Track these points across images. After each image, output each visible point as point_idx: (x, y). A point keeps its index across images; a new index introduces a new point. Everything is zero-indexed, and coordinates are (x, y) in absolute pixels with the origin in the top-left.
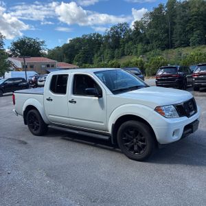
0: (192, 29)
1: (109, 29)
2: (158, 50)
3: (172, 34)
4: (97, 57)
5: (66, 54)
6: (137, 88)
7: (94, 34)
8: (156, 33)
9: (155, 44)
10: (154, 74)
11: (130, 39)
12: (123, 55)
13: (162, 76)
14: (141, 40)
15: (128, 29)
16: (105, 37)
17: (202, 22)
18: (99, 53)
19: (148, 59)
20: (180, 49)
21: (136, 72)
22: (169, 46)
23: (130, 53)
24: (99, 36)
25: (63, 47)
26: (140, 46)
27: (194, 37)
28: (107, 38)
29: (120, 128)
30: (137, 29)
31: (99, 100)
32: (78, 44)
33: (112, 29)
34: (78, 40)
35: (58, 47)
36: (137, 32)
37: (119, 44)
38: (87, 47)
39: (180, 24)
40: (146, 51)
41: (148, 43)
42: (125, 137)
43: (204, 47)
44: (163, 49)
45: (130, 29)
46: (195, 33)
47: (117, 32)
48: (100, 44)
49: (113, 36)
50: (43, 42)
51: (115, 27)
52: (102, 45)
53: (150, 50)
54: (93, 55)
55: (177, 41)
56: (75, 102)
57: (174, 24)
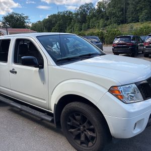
0: (141, 9)
1: (78, 8)
2: (115, 25)
3: (126, 12)
4: (69, 29)
5: (46, 27)
6: (90, 56)
7: (67, 12)
8: (114, 11)
9: (113, 20)
10: (111, 43)
11: (94, 15)
12: (89, 28)
13: (118, 44)
14: (102, 17)
15: (93, 8)
16: (75, 14)
17: (149, 3)
18: (70, 27)
19: (107, 31)
20: (132, 24)
21: (96, 41)
22: (124, 21)
23: (94, 27)
24: (70, 13)
25: (43, 21)
26: (101, 21)
27: (142, 15)
28: (77, 14)
29: (64, 110)
30: (99, 8)
31: (39, 72)
32: (54, 19)
33: (80, 8)
34: (54, 16)
35: (39, 21)
36: (99, 11)
37: (86, 20)
38: (61, 21)
39: (132, 4)
40: (105, 25)
41: (107, 19)
42: (70, 121)
43: (149, 23)
44: (119, 24)
45: (94, 8)
46: (143, 12)
47: (84, 10)
48: (71, 19)
49: (81, 13)
50: (27, 17)
51: (82, 6)
52: (73, 20)
53: (109, 25)
54: (66, 28)
55: (129, 18)
56: (16, 72)
57: (128, 4)
